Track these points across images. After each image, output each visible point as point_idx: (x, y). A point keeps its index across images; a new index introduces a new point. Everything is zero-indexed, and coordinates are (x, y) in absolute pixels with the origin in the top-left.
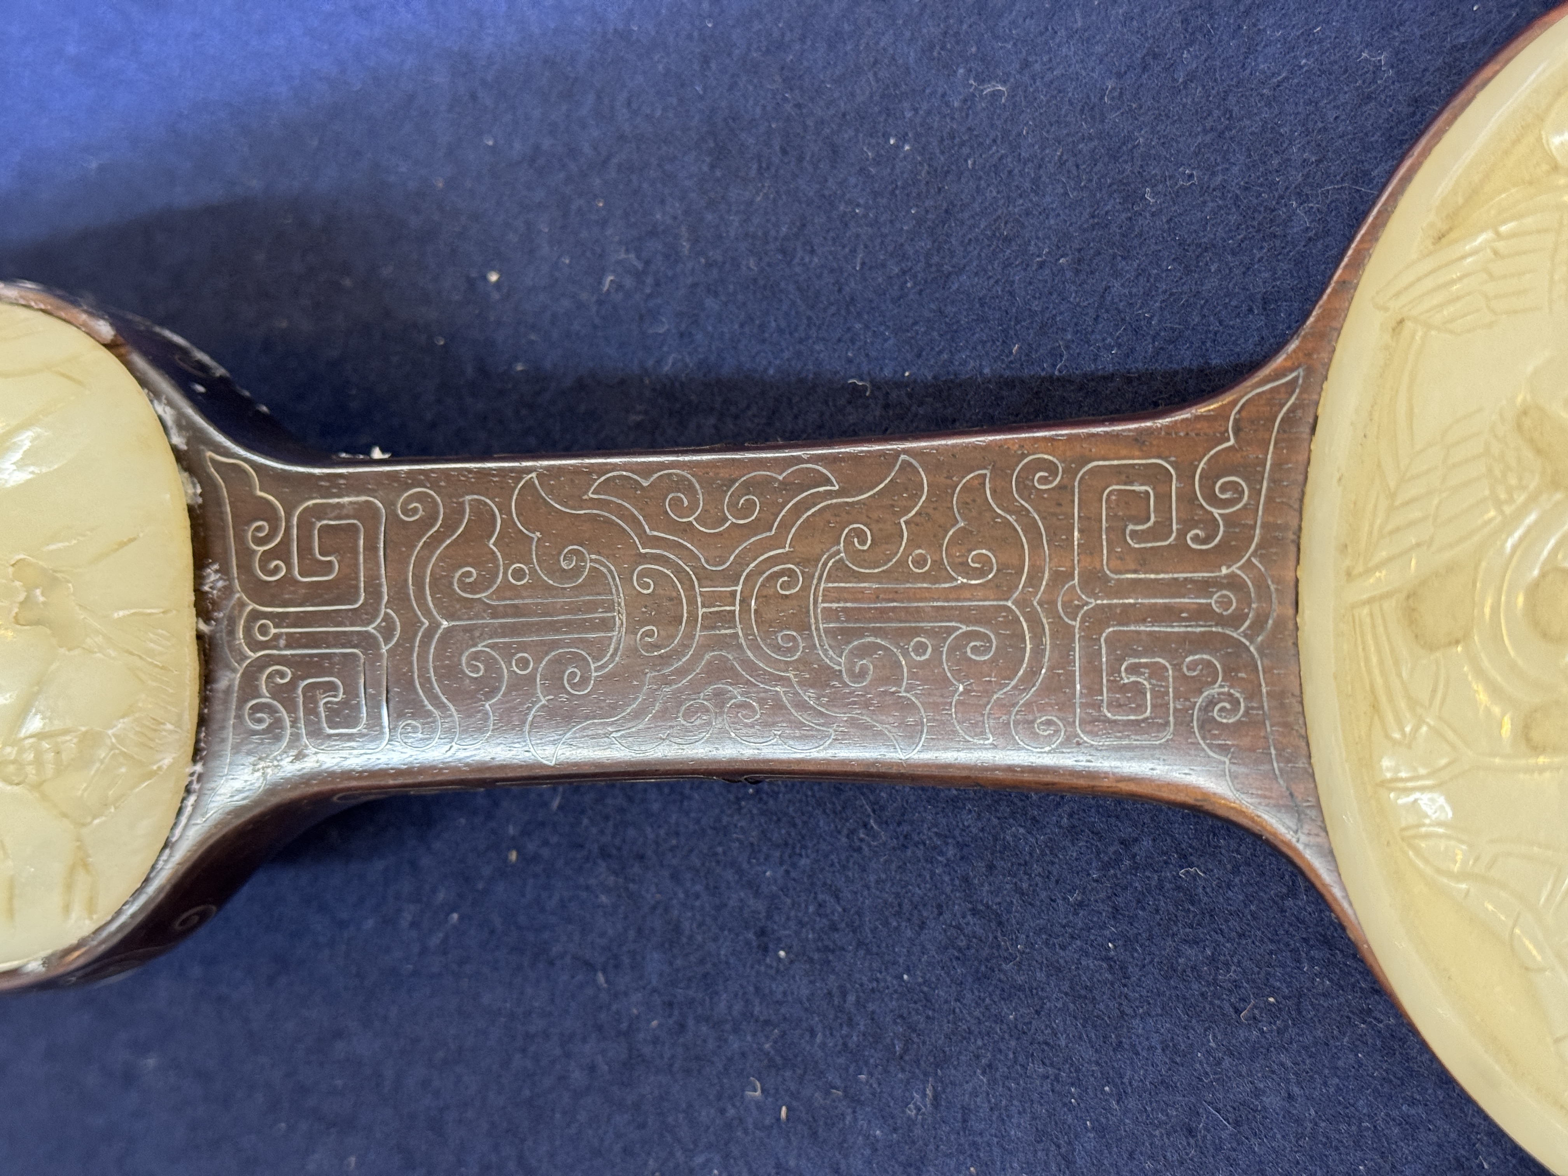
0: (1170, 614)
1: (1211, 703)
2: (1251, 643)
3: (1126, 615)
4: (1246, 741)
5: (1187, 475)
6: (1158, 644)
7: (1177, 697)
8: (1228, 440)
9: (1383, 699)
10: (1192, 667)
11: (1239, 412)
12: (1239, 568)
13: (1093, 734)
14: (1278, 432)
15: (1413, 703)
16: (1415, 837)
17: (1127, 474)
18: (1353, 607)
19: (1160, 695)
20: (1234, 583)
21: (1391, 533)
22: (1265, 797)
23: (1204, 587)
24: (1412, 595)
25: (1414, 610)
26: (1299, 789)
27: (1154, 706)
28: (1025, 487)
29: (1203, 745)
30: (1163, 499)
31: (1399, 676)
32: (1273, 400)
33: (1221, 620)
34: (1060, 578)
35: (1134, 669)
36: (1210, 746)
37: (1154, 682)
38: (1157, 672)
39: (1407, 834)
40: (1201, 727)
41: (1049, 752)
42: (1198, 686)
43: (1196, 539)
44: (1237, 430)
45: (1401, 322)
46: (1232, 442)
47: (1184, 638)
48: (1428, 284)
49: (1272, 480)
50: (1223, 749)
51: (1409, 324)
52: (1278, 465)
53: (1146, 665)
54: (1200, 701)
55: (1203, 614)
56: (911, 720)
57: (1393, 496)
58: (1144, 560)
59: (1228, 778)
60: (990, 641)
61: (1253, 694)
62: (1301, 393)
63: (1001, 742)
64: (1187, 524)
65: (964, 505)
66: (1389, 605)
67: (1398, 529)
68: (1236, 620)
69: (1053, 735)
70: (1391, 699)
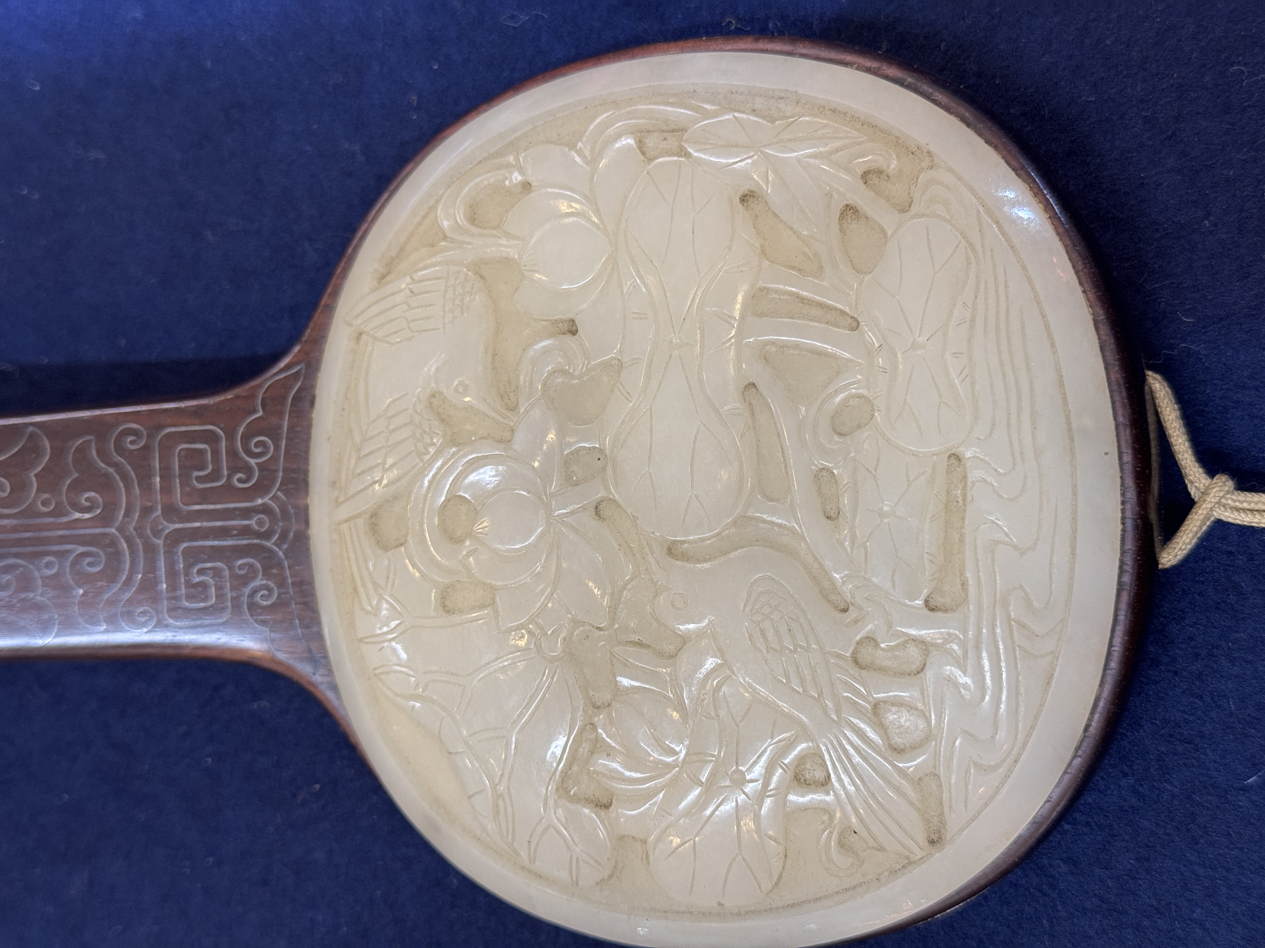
0: (223, 533)
1: (254, 592)
2: (280, 549)
3: (195, 534)
4: (279, 616)
5: (231, 437)
6: (216, 553)
7: (232, 589)
8: (257, 411)
9: (359, 583)
10: (241, 567)
11: (265, 393)
12: (270, 499)
13: (174, 618)
14: (291, 405)
15: (376, 586)
16: (382, 673)
17: (190, 437)
18: (339, 523)
19: (219, 588)
20: (265, 510)
21: (359, 474)
22: (293, 653)
23: (246, 513)
24: (374, 515)
25: (376, 525)
26: (314, 646)
27: (217, 596)
28: (119, 448)
29: (252, 621)
30: (216, 453)
31: (367, 568)
32: (286, 384)
33: (259, 535)
34: (146, 511)
35: (201, 572)
36: (256, 621)
37: (217, 579)
38: (217, 573)
39: (377, 671)
40: (249, 608)
41: (147, 632)
42: (244, 580)
43: (240, 480)
44: (264, 406)
45: (360, 334)
46: (260, 414)
47: (234, 548)
48: (375, 310)
49: (288, 439)
50: (263, 623)
51: (364, 337)
52: (291, 429)
53: (210, 569)
54: (247, 591)
55: (246, 531)
56: (45, 616)
57: (359, 450)
58: (205, 496)
59: (269, 641)
60: (99, 556)
61: (281, 584)
62: (304, 379)
63: (111, 627)
64: (233, 470)
65: (76, 461)
66: (361, 521)
67: (363, 472)
68: (267, 535)
69: (149, 620)
70: (363, 585)
